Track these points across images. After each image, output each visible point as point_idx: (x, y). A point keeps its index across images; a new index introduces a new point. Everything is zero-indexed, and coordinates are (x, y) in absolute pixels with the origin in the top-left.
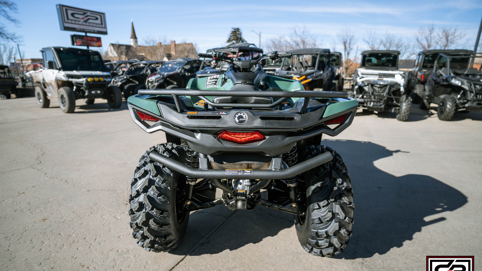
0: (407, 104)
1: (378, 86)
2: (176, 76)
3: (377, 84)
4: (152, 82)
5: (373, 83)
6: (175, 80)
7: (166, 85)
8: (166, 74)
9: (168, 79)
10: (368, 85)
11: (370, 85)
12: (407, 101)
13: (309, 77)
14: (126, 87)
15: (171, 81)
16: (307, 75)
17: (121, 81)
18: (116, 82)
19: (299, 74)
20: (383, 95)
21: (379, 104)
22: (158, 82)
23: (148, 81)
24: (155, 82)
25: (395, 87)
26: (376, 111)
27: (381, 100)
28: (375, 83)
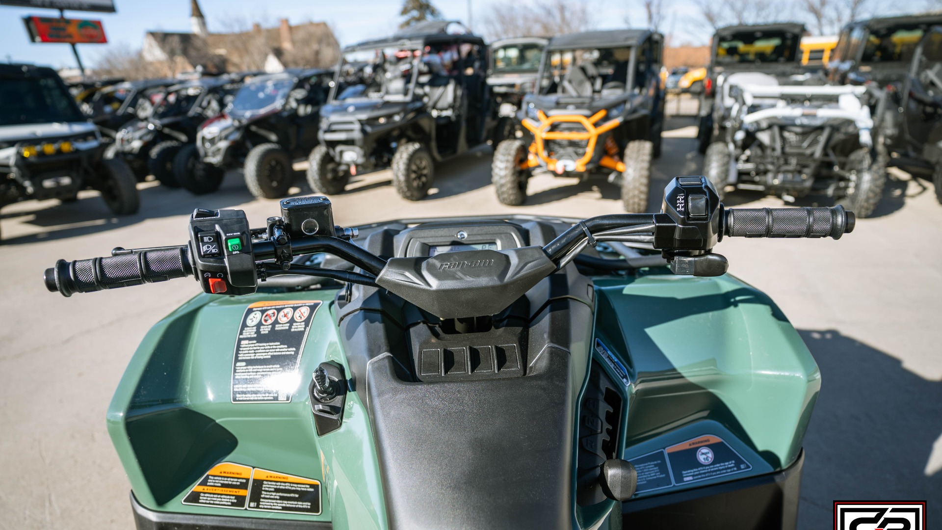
0: (876, 176)
1: (798, 130)
2: (273, 121)
3: (795, 125)
4: (212, 141)
5: (783, 122)
6: (272, 128)
7: (249, 144)
8: (248, 114)
9: (254, 128)
10: (770, 127)
11: (776, 130)
12: (875, 167)
13: (614, 112)
14: (154, 152)
15: (263, 132)
16: (609, 108)
17: (141, 138)
18: (129, 141)
19: (586, 105)
20: (812, 155)
21: (798, 178)
22: (226, 138)
23: (203, 139)
24: (221, 139)
25: (843, 130)
26: (788, 194)
27: (805, 166)
28: (789, 122)
